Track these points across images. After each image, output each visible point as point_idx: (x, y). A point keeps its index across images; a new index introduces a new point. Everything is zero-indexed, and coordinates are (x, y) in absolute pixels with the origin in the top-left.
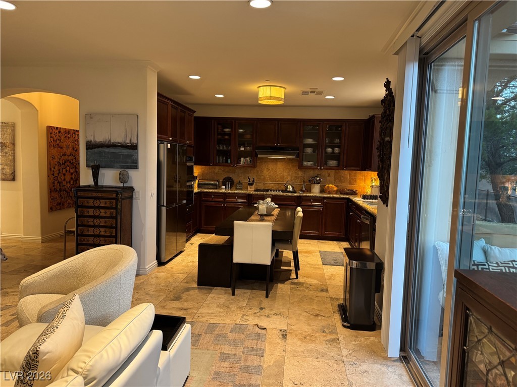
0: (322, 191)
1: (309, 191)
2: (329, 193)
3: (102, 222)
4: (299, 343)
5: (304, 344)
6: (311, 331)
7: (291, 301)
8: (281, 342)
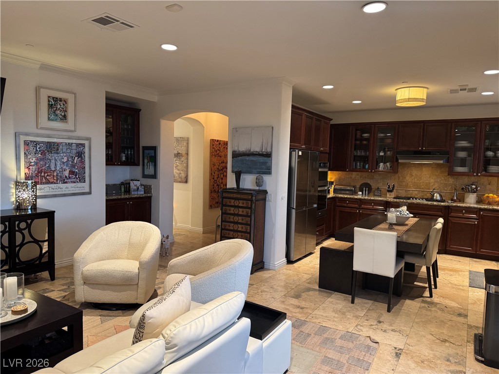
0: (479, 201)
1: (462, 200)
2: (489, 204)
3: (240, 219)
4: (413, 365)
5: (419, 368)
6: (432, 356)
7: (416, 320)
8: (393, 361)
